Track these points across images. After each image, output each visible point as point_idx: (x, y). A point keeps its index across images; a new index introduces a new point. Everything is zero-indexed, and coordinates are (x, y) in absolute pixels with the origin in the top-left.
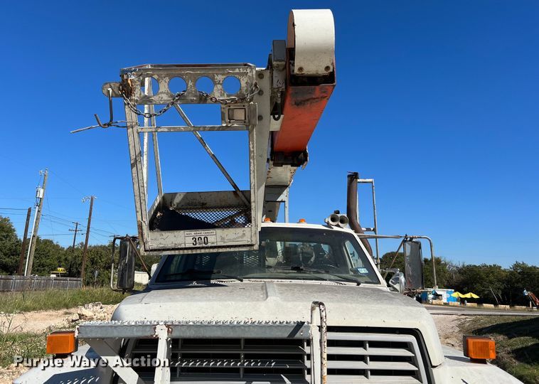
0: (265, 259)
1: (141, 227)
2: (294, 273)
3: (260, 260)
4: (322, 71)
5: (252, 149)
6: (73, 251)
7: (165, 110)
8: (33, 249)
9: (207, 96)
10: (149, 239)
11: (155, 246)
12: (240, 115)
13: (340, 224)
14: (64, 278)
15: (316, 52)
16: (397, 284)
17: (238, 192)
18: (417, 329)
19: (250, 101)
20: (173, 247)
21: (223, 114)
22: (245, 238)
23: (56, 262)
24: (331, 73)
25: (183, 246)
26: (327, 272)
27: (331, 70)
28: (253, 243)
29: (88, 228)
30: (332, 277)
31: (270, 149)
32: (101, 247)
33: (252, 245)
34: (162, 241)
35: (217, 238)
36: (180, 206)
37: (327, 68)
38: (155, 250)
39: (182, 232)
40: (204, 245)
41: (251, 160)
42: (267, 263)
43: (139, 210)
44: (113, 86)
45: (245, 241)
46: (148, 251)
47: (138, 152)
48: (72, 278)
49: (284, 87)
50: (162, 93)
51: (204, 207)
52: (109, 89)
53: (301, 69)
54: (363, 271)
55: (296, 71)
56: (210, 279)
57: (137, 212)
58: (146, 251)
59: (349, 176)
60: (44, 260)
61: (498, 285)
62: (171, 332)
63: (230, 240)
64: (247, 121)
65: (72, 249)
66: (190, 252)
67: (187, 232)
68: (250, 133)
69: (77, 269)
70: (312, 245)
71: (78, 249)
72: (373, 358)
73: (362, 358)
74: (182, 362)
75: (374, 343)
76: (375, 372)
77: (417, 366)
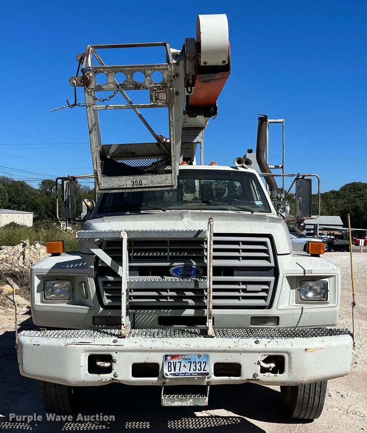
0: (182, 195)
1: (97, 174)
2: (204, 205)
3: (178, 196)
4: (220, 63)
5: (171, 120)
7: (113, 96)
9: (140, 85)
10: (102, 182)
11: (106, 187)
12: (163, 96)
13: (245, 165)
15: (216, 51)
16: (284, 213)
17: (160, 144)
18: (271, 234)
19: (170, 87)
20: (118, 187)
21: (151, 96)
22: (167, 182)
24: (227, 64)
25: (125, 187)
26: (230, 204)
27: (227, 63)
28: (173, 184)
30: (234, 208)
31: (185, 103)
33: (173, 186)
34: (111, 183)
35: (148, 181)
36: (115, 155)
37: (224, 62)
38: (106, 189)
39: (124, 177)
40: (140, 186)
41: (171, 128)
42: (184, 199)
43: (95, 162)
44: (76, 79)
45: (168, 183)
46: (101, 190)
47: (93, 123)
49: (194, 73)
50: (110, 83)
51: (133, 155)
52: (74, 81)
53: (205, 63)
54: (258, 203)
55: (202, 64)
56: (140, 210)
57: (93, 164)
58: (100, 190)
59: (260, 118)
62: (129, 235)
63: (157, 183)
64: (168, 101)
66: (130, 191)
67: (127, 177)
68: (169, 109)
70: (227, 181)
72: (244, 250)
73: (237, 250)
74: (134, 253)
75: (244, 243)
76: (244, 258)
77: (269, 254)
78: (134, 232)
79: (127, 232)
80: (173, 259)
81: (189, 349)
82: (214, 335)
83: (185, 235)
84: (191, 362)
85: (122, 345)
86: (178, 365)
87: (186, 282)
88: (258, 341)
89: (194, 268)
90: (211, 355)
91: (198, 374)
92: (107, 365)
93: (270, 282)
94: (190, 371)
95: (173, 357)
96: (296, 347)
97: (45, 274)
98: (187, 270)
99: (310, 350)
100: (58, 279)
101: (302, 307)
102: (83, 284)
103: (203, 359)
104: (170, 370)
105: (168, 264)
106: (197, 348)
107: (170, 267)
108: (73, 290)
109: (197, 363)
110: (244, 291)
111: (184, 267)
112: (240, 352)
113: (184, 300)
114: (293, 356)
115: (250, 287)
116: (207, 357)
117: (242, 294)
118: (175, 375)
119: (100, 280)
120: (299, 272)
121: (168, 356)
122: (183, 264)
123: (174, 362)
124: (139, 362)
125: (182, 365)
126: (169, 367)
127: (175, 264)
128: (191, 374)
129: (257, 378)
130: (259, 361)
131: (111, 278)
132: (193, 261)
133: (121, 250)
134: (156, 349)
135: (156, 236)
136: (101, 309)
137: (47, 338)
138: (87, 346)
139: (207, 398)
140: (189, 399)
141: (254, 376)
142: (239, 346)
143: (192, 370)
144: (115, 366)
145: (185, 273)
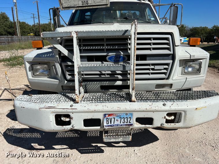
2: (124, 20)
6: (35, 26)
8: (19, 25)
10: (64, 2)
11: (66, 6)
14: (34, 37)
20: (74, 6)
23: (29, 31)
25: (78, 6)
29: (39, 16)
32: (46, 24)
33: (107, 4)
34: (69, 3)
35: (92, 1)
38: (67, 8)
40: (87, 5)
45: (104, 2)
46: (64, 8)
48: (37, 37)
54: (153, 19)
60: (24, 30)
61: (205, 35)
62: (78, 35)
63: (97, 3)
65: (34, 26)
66: (81, 8)
69: (38, 33)
71: (36, 25)
72: (154, 44)
73: (150, 44)
74: (83, 47)
75: (155, 39)
76: (154, 49)
77: (170, 46)
78: (80, 32)
79: (76, 32)
80: (108, 51)
81: (120, 110)
82: (136, 100)
83: (116, 34)
84: (121, 118)
85: (76, 109)
86: (113, 120)
87: (117, 66)
88: (165, 104)
89: (122, 56)
90: (134, 113)
91: (126, 125)
92: (68, 120)
93: (170, 63)
94: (120, 123)
95: (109, 115)
96: (190, 107)
97: (31, 61)
98: (117, 58)
99: (199, 109)
100: (39, 64)
101: (187, 78)
102: (53, 67)
103: (129, 116)
104: (108, 123)
105: (105, 54)
106: (125, 110)
107: (106, 56)
108: (49, 70)
109: (125, 118)
110: (153, 69)
111: (115, 56)
112: (153, 112)
113: (116, 76)
114: (187, 113)
115: (157, 67)
116: (132, 115)
117: (152, 71)
118: (111, 126)
119: (63, 64)
120: (187, 57)
121: (106, 114)
122: (115, 53)
123: (110, 118)
124: (88, 118)
125: (116, 120)
126: (107, 121)
127: (110, 54)
128: (121, 125)
129: (163, 126)
130: (165, 116)
131: (70, 63)
132: (121, 52)
133: (73, 45)
134: (98, 110)
135: (96, 35)
136: (66, 82)
137: (30, 103)
138: (53, 110)
139: (131, 136)
140: (120, 138)
141: (161, 125)
142: (153, 108)
143: (122, 122)
144: (72, 121)
145: (116, 60)
